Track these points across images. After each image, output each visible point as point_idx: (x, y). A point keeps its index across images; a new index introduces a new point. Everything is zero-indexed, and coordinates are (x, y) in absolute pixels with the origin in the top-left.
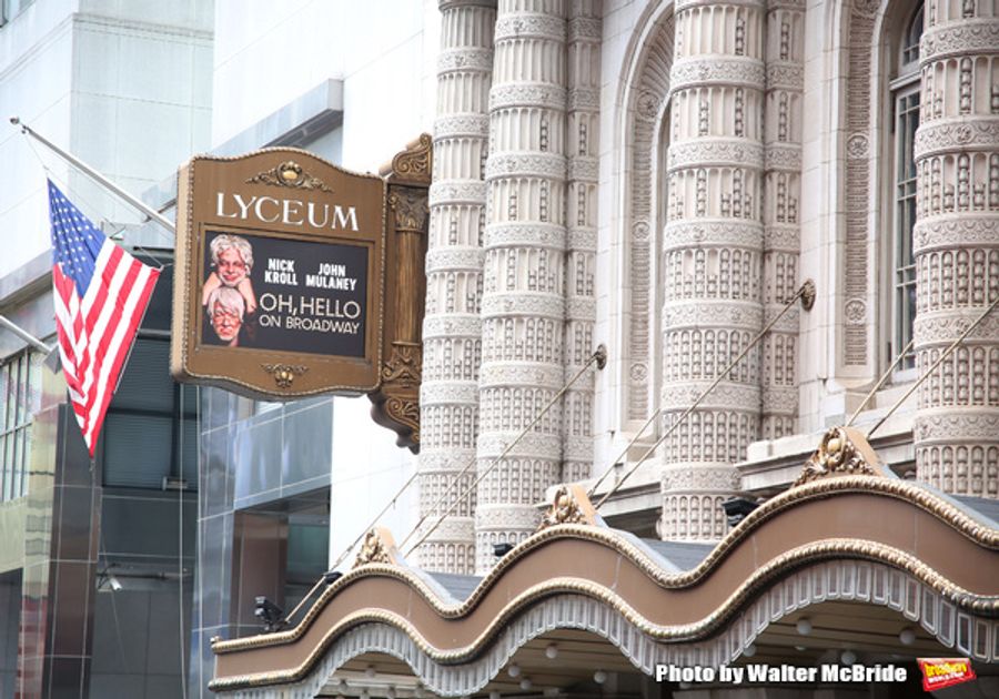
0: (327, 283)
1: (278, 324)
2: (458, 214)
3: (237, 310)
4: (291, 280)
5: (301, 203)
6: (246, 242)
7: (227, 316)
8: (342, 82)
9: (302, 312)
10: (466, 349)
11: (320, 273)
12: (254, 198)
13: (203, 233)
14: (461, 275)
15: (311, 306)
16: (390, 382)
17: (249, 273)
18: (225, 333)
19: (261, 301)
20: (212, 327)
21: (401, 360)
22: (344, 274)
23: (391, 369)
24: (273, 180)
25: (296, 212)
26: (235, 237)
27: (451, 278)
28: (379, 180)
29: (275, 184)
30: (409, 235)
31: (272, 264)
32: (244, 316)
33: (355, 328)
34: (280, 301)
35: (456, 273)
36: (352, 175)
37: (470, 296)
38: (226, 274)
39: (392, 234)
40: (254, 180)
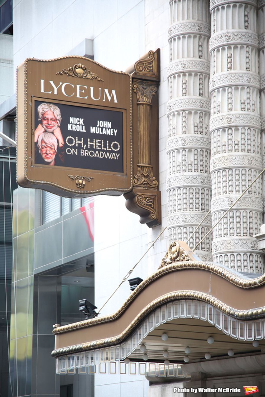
0: (102, 132)
1: (76, 154)
2: (187, 78)
3: (54, 145)
4: (82, 129)
5: (86, 87)
6: (57, 108)
7: (48, 149)
8: (93, 40)
9: (89, 147)
10: (195, 155)
11: (98, 126)
12: (61, 83)
13: (34, 102)
14: (190, 113)
15: (94, 144)
16: (137, 186)
17: (59, 125)
18: (48, 158)
19: (67, 141)
20: (40, 154)
21: (142, 174)
22: (110, 127)
23: (137, 179)
24: (71, 74)
25: (83, 91)
26: (51, 105)
27: (184, 114)
28: (128, 75)
29: (72, 76)
30: (144, 106)
31: (72, 120)
32: (57, 149)
33: (118, 156)
34: (77, 141)
35: (187, 112)
36: (113, 72)
37: (196, 125)
38: (47, 125)
39: (135, 105)
40: (60, 73)
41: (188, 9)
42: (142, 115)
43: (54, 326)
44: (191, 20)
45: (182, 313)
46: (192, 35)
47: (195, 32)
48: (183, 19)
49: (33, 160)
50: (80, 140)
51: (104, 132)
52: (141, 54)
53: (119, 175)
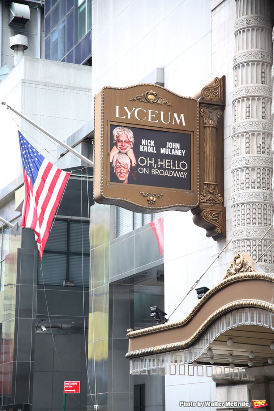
0: (171, 152)
1: (148, 173)
2: (250, 102)
3: (127, 165)
4: (153, 150)
5: (157, 112)
6: (131, 131)
7: (122, 168)
8: (164, 69)
9: (159, 167)
10: (258, 173)
11: (167, 147)
12: (134, 109)
13: (109, 126)
14: (253, 135)
15: (164, 163)
16: (203, 202)
17: (132, 146)
18: (122, 177)
19: (139, 161)
20: (115, 173)
21: (208, 191)
22: (179, 148)
23: (204, 196)
24: (143, 100)
25: (154, 116)
26: (125, 128)
27: (247, 136)
28: (195, 100)
29: (144, 101)
30: (211, 128)
31: (143, 142)
32: (130, 168)
33: (186, 175)
34: (148, 161)
35: (250, 134)
36: (182, 98)
37: (259, 145)
38: (121, 147)
39: (202, 128)
40: (133, 100)
41: (252, 39)
42: (208, 137)
43: (128, 330)
44: (254, 49)
45: (246, 320)
46: (256, 63)
47: (258, 59)
48: (247, 48)
49: (109, 179)
50: (151, 160)
51: (173, 153)
52: (208, 80)
53: (187, 192)
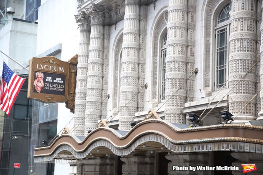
1: (48, 89)
3: (40, 86)
4: (51, 81)
5: (53, 67)
6: (42, 74)
7: (38, 87)
8: (61, 44)
9: (53, 87)
10: (84, 94)
11: (56, 80)
12: (44, 65)
13: (34, 72)
14: (83, 81)
15: (55, 86)
16: (69, 100)
17: (43, 79)
20: (35, 89)
21: (71, 96)
22: (61, 80)
23: (69, 98)
26: (40, 73)
27: (81, 81)
28: (68, 63)
29: (48, 63)
30: (73, 73)
31: (47, 78)
32: (42, 87)
33: (63, 90)
36: (63, 62)
37: (85, 85)
39: (70, 73)
40: (44, 62)
43: (34, 148)
44: (85, 51)
46: (85, 56)
49: (33, 91)
50: (50, 84)
51: (58, 82)
52: (72, 56)
53: (63, 96)
